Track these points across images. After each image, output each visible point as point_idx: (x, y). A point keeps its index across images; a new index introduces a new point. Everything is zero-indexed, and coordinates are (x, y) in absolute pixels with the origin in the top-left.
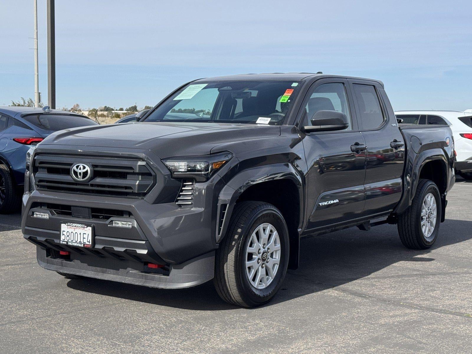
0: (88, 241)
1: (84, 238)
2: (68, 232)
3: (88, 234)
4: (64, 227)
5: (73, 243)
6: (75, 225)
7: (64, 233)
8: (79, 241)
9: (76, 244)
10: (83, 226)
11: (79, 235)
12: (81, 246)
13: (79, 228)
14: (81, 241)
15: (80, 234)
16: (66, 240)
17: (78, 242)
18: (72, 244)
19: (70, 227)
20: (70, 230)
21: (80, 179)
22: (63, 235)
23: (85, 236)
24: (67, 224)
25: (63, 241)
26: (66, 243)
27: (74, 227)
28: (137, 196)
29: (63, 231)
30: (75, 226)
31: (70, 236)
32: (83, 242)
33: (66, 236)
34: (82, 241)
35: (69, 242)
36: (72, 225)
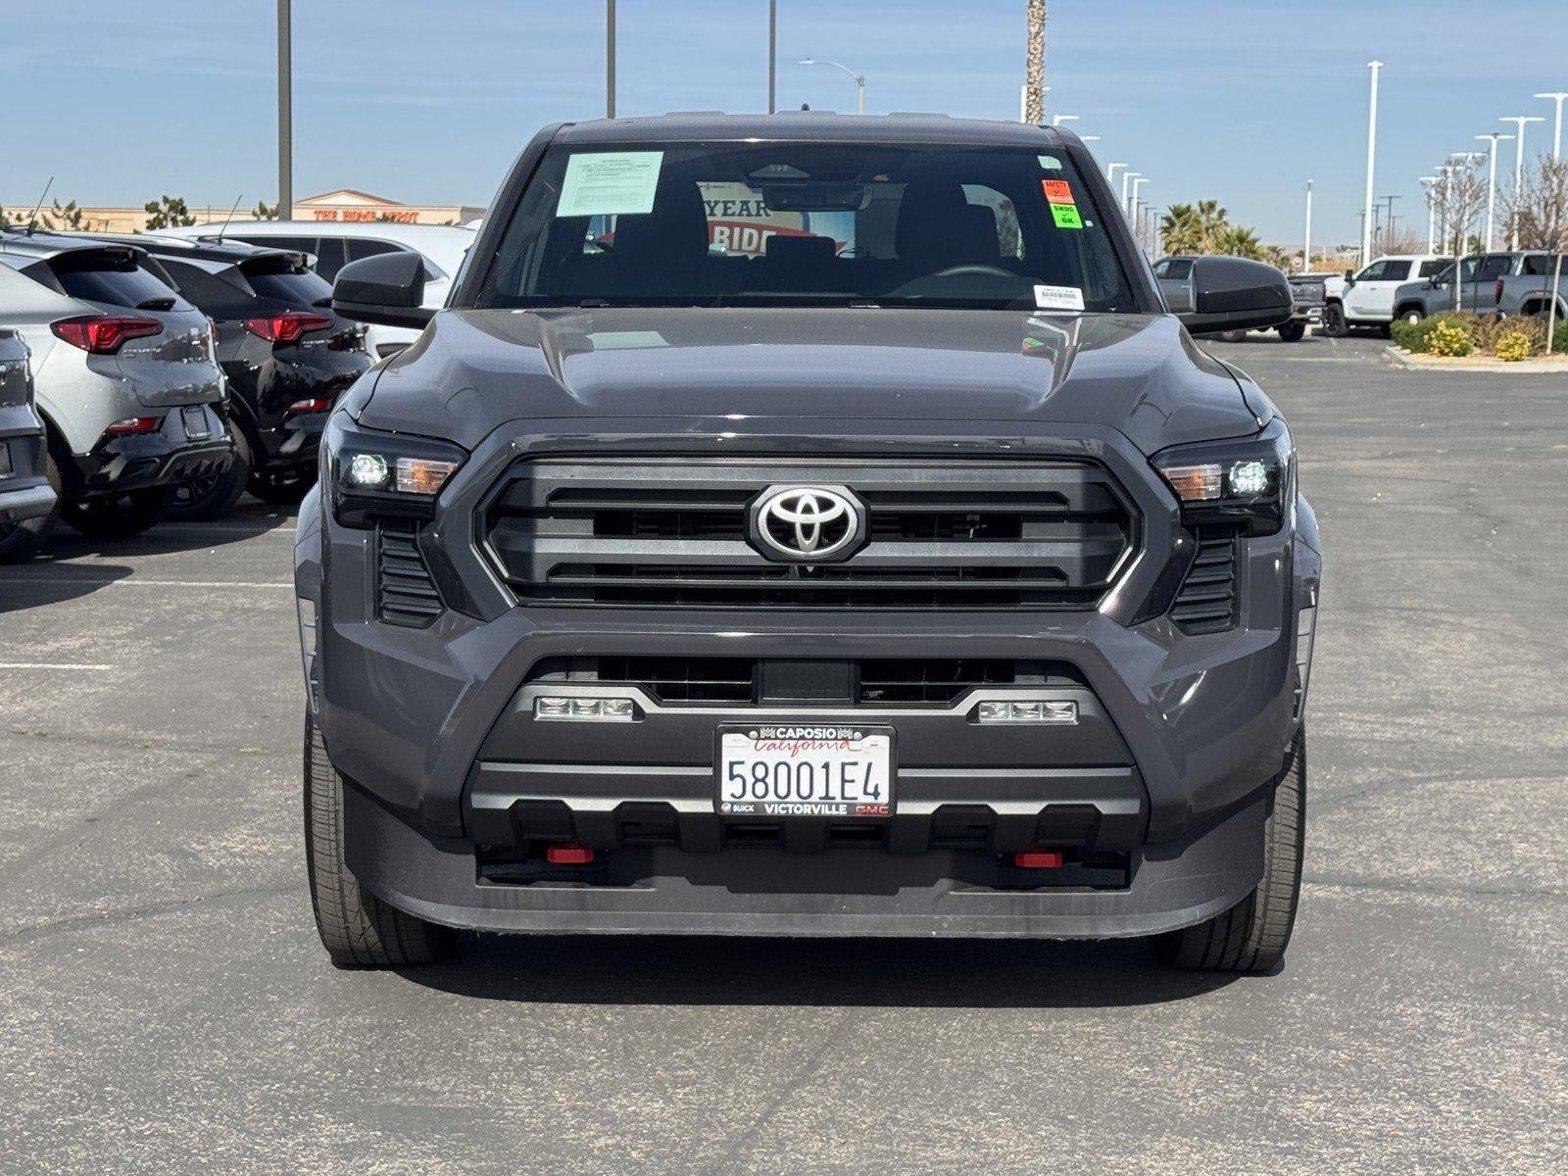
0: (870, 789)
1: (844, 781)
2: (759, 763)
3: (870, 765)
4: (734, 747)
5: (790, 806)
6: (800, 732)
7: (737, 770)
8: (819, 791)
9: (806, 810)
10: (848, 734)
11: (819, 775)
12: (834, 812)
13: (818, 743)
14: (831, 795)
15: (826, 766)
16: (748, 798)
17: (815, 798)
18: (783, 809)
19: (769, 742)
20: (772, 758)
21: (807, 549)
22: (732, 777)
23: (856, 774)
24: (753, 734)
25: (733, 804)
26: (751, 809)
27: (793, 743)
28: (1064, 603)
29: (732, 764)
30: (802, 738)
31: (770, 780)
32: (843, 797)
33: (750, 781)
34: (835, 791)
35: (770, 804)
36: (782, 733)
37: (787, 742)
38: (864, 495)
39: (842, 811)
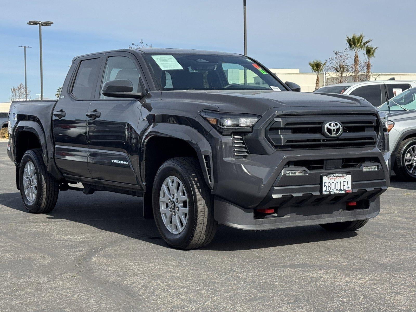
0: (348, 187)
1: (344, 185)
2: (329, 183)
3: (348, 182)
4: (325, 179)
5: (335, 192)
7: (325, 184)
8: (339, 188)
9: (338, 192)
10: (344, 175)
11: (339, 184)
12: (342, 192)
13: (339, 177)
14: (341, 189)
15: (340, 182)
16: (328, 191)
17: (339, 190)
18: (334, 192)
19: (331, 178)
21: (334, 135)
22: (325, 186)
23: (345, 184)
24: (328, 176)
25: (325, 192)
26: (328, 193)
29: (325, 183)
30: (337, 176)
31: (331, 186)
32: (344, 189)
33: (328, 187)
35: (331, 191)
36: (333, 175)
37: (334, 177)
38: (342, 123)
39: (344, 192)
